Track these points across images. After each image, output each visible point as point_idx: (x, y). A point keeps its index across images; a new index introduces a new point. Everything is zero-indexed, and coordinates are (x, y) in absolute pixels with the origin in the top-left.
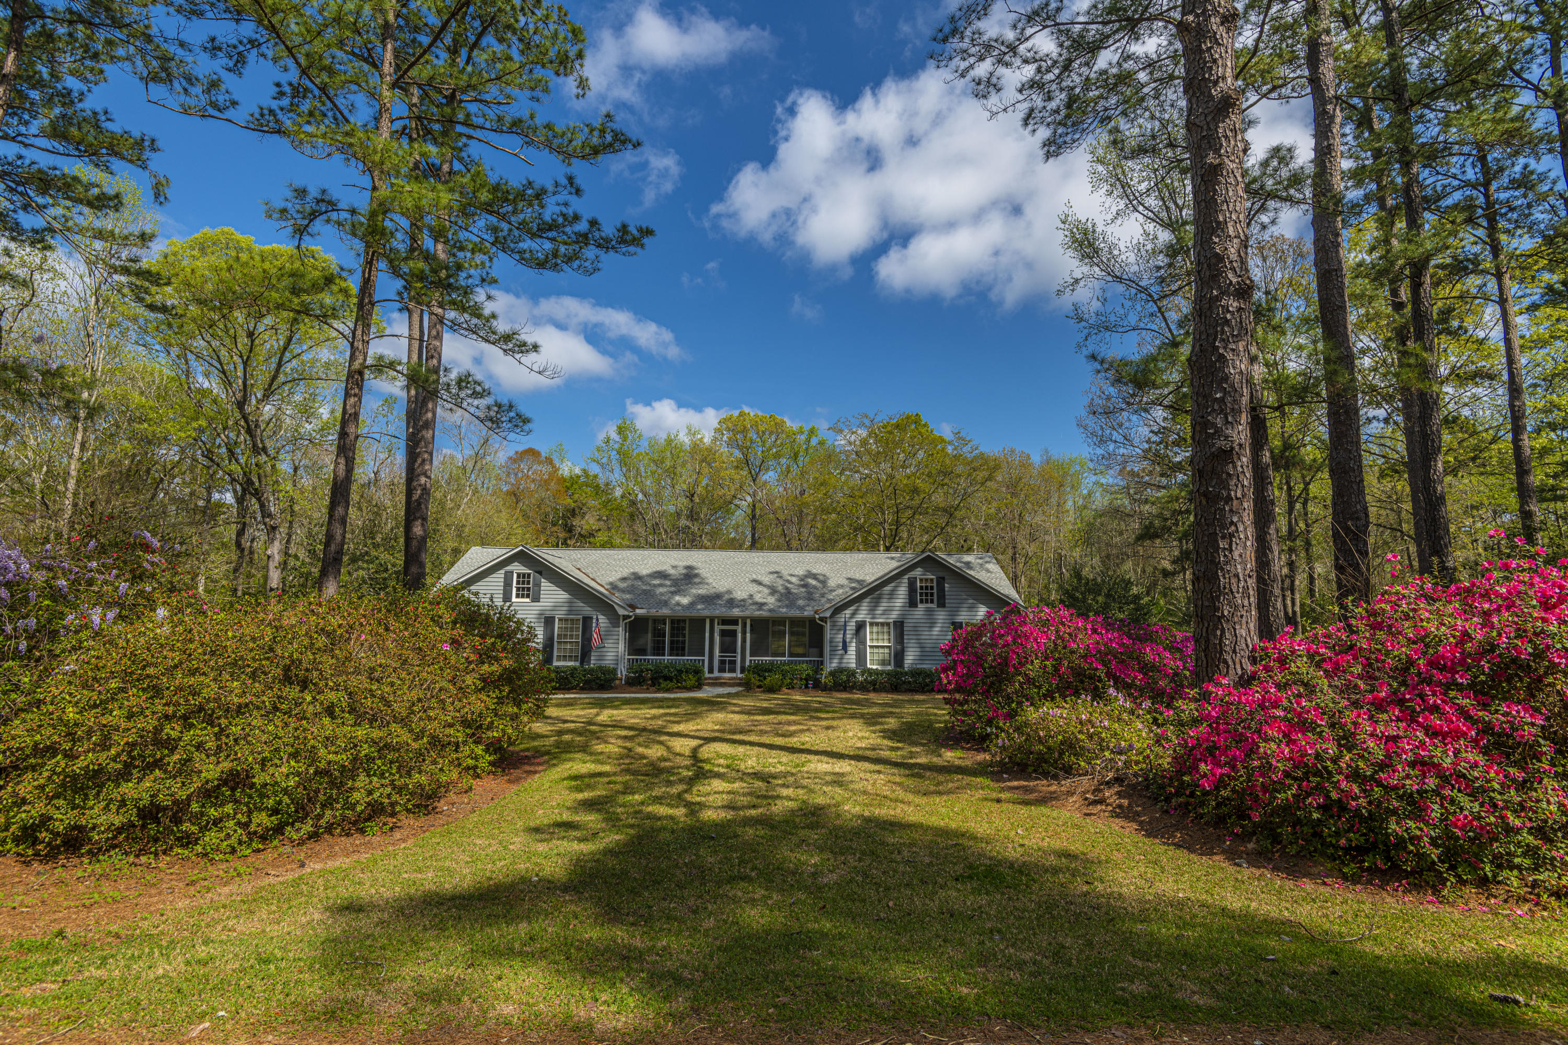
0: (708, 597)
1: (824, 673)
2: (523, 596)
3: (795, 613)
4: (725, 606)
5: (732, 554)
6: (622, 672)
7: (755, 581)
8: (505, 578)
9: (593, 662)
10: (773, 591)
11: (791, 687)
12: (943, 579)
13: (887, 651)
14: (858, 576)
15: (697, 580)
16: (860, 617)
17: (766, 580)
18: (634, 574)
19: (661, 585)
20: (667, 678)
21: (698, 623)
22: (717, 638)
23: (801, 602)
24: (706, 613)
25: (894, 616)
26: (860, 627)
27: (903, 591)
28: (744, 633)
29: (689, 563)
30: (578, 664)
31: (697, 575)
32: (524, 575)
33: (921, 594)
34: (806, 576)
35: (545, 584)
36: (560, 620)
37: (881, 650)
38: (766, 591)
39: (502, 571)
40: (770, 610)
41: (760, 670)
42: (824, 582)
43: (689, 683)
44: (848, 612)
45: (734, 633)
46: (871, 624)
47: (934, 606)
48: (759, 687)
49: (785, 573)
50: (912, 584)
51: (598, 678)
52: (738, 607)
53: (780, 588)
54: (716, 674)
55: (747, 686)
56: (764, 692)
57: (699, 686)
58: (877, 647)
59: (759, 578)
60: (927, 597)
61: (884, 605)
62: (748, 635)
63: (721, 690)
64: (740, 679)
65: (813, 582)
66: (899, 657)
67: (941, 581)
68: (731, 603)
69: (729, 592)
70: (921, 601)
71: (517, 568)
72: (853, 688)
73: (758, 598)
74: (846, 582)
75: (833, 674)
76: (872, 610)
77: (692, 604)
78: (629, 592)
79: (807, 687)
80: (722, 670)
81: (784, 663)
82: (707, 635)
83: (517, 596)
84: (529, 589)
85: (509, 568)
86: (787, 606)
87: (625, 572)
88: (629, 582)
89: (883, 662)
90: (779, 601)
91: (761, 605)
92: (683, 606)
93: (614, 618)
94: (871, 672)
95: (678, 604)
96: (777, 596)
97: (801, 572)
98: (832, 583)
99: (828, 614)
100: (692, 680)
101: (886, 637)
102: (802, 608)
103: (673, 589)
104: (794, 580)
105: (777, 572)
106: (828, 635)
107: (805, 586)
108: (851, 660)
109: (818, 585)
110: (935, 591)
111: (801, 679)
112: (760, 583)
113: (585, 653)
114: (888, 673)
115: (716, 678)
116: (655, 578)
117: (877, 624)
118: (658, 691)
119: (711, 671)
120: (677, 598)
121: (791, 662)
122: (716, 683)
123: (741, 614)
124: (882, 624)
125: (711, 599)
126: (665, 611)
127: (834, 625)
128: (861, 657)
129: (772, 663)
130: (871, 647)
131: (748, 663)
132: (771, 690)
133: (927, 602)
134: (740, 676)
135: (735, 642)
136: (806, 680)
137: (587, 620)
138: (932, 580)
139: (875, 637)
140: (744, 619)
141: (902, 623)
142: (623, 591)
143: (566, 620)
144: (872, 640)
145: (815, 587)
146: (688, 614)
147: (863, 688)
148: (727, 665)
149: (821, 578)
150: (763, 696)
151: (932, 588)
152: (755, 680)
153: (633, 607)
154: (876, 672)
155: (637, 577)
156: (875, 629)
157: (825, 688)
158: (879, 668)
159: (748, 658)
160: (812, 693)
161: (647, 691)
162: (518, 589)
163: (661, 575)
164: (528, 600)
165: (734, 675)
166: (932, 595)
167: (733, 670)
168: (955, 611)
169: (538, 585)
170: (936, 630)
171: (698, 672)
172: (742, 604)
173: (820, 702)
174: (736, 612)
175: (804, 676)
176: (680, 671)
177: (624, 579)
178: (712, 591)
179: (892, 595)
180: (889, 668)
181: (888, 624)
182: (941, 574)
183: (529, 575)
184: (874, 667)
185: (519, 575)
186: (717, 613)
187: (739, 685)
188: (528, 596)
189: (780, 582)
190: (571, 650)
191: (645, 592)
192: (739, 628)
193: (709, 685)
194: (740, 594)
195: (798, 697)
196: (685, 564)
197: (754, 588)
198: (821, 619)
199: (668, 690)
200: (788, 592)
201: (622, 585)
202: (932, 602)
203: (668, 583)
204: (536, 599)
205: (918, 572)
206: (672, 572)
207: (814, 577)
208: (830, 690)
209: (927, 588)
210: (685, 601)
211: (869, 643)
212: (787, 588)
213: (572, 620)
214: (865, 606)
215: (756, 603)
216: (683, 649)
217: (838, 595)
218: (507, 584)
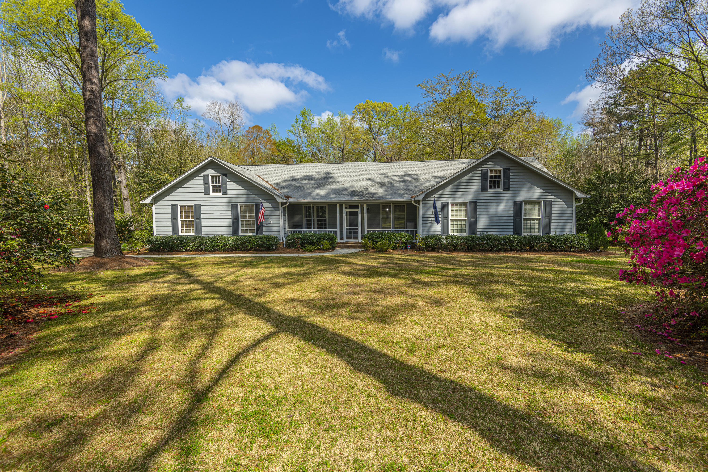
0: (338, 189)
1: (418, 239)
2: (217, 192)
3: (396, 199)
4: (350, 195)
5: (356, 165)
6: (282, 240)
7: (369, 180)
8: (204, 179)
9: (265, 233)
10: (382, 185)
11: (395, 248)
12: (509, 169)
13: (463, 223)
14: (440, 175)
15: (331, 180)
16: (444, 199)
17: (377, 179)
18: (292, 177)
19: (308, 184)
20: (313, 244)
21: (332, 207)
22: (345, 217)
23: (401, 192)
24: (336, 200)
25: (469, 198)
26: (444, 206)
27: (477, 180)
28: (362, 213)
29: (328, 170)
30: (255, 234)
31: (331, 177)
32: (216, 177)
33: (491, 182)
34: (404, 176)
35: (230, 183)
36: (241, 206)
37: (459, 223)
38: (377, 185)
39: (202, 175)
40: (379, 197)
41: (373, 237)
42: (417, 179)
43: (325, 246)
44: (436, 196)
45: (356, 214)
46: (453, 204)
47: (500, 190)
48: (373, 248)
49: (390, 174)
50: (484, 175)
51: (265, 243)
52: (358, 196)
53: (387, 183)
54: (345, 240)
55: (365, 248)
56: (376, 252)
57: (332, 248)
58: (456, 220)
59: (373, 178)
60: (495, 183)
61: (462, 189)
62: (366, 215)
63: (347, 251)
64: (360, 243)
65: (410, 179)
66: (473, 225)
67: (507, 171)
68: (353, 193)
69: (352, 186)
70: (491, 187)
71: (211, 172)
72: (439, 249)
73: (371, 190)
74: (432, 178)
75: (424, 239)
76: (453, 194)
77: (327, 195)
78: (287, 188)
79: (406, 248)
80: (349, 238)
81: (390, 233)
82: (338, 215)
83: (213, 191)
84: (220, 186)
85: (206, 173)
86: (391, 195)
87: (287, 177)
88: (288, 182)
89: (461, 231)
90: (386, 191)
91: (373, 194)
92: (322, 197)
93: (276, 205)
94: (452, 238)
95: (318, 195)
96: (384, 188)
97: (401, 173)
98: (422, 179)
99: (421, 198)
100: (327, 244)
101: (463, 213)
102: (401, 196)
103: (316, 186)
104: (396, 178)
105: (384, 174)
106: (421, 212)
107: (404, 181)
108: (437, 229)
109: (413, 181)
110: (502, 178)
111: (402, 243)
112: (373, 181)
113: (259, 228)
114: (466, 238)
115: (345, 243)
116: (305, 179)
117: (457, 204)
118: (304, 252)
119: (342, 238)
120: (318, 191)
121: (394, 232)
122: (345, 246)
123: (360, 200)
124: (461, 204)
125: (339, 191)
126: (309, 199)
127: (425, 205)
128: (445, 229)
129: (382, 232)
130: (452, 220)
131: (366, 233)
132: (381, 251)
133: (495, 187)
134: (360, 241)
135: (357, 219)
136: (406, 243)
137: (258, 206)
138: (500, 171)
139: (455, 213)
140: (362, 204)
141: (475, 203)
142: (283, 187)
143: (245, 206)
144: (453, 215)
145: (411, 182)
146: (324, 201)
147: (447, 249)
148: (353, 234)
149: (415, 176)
150: (374, 255)
151: (499, 177)
152: (370, 244)
153: (288, 197)
154: (457, 238)
155: (294, 179)
156: (455, 208)
157: (419, 249)
158: (459, 235)
159: (366, 230)
160: (410, 253)
161: (298, 251)
162: (213, 186)
163: (309, 178)
164: (220, 194)
165: (357, 241)
166: (499, 182)
167: (356, 238)
168: (516, 193)
169: (225, 184)
170: (501, 207)
171: (331, 239)
172: (360, 194)
173: (418, 261)
174: (356, 199)
175: (404, 241)
176: (320, 239)
177: (285, 180)
178: (341, 186)
179: (469, 182)
180: (465, 235)
181: (465, 204)
182: (507, 166)
183: (219, 177)
184: (455, 234)
185: (213, 177)
186: (344, 200)
187: (360, 247)
188: (220, 191)
189: (387, 179)
190: (250, 225)
191: (298, 188)
192: (359, 210)
193: (340, 247)
194: (359, 188)
195: (400, 256)
196: (325, 171)
197: (369, 184)
198: (416, 201)
199: (310, 251)
200: (392, 185)
201: (283, 184)
202: (499, 187)
203: (313, 182)
204: (225, 193)
205: (489, 166)
206: (316, 176)
207: (410, 176)
208: (423, 250)
209: (495, 177)
210: (322, 192)
211: (450, 218)
212: (391, 183)
213: (249, 206)
214: (448, 191)
215: (370, 193)
216: (325, 225)
217: (427, 186)
218: (206, 184)
